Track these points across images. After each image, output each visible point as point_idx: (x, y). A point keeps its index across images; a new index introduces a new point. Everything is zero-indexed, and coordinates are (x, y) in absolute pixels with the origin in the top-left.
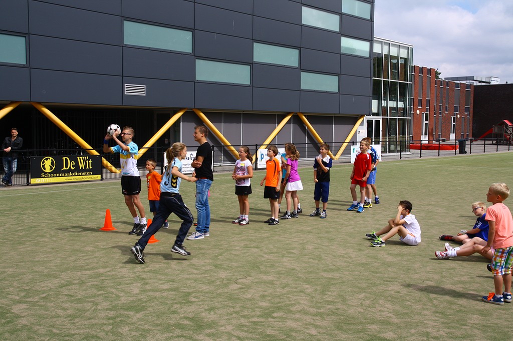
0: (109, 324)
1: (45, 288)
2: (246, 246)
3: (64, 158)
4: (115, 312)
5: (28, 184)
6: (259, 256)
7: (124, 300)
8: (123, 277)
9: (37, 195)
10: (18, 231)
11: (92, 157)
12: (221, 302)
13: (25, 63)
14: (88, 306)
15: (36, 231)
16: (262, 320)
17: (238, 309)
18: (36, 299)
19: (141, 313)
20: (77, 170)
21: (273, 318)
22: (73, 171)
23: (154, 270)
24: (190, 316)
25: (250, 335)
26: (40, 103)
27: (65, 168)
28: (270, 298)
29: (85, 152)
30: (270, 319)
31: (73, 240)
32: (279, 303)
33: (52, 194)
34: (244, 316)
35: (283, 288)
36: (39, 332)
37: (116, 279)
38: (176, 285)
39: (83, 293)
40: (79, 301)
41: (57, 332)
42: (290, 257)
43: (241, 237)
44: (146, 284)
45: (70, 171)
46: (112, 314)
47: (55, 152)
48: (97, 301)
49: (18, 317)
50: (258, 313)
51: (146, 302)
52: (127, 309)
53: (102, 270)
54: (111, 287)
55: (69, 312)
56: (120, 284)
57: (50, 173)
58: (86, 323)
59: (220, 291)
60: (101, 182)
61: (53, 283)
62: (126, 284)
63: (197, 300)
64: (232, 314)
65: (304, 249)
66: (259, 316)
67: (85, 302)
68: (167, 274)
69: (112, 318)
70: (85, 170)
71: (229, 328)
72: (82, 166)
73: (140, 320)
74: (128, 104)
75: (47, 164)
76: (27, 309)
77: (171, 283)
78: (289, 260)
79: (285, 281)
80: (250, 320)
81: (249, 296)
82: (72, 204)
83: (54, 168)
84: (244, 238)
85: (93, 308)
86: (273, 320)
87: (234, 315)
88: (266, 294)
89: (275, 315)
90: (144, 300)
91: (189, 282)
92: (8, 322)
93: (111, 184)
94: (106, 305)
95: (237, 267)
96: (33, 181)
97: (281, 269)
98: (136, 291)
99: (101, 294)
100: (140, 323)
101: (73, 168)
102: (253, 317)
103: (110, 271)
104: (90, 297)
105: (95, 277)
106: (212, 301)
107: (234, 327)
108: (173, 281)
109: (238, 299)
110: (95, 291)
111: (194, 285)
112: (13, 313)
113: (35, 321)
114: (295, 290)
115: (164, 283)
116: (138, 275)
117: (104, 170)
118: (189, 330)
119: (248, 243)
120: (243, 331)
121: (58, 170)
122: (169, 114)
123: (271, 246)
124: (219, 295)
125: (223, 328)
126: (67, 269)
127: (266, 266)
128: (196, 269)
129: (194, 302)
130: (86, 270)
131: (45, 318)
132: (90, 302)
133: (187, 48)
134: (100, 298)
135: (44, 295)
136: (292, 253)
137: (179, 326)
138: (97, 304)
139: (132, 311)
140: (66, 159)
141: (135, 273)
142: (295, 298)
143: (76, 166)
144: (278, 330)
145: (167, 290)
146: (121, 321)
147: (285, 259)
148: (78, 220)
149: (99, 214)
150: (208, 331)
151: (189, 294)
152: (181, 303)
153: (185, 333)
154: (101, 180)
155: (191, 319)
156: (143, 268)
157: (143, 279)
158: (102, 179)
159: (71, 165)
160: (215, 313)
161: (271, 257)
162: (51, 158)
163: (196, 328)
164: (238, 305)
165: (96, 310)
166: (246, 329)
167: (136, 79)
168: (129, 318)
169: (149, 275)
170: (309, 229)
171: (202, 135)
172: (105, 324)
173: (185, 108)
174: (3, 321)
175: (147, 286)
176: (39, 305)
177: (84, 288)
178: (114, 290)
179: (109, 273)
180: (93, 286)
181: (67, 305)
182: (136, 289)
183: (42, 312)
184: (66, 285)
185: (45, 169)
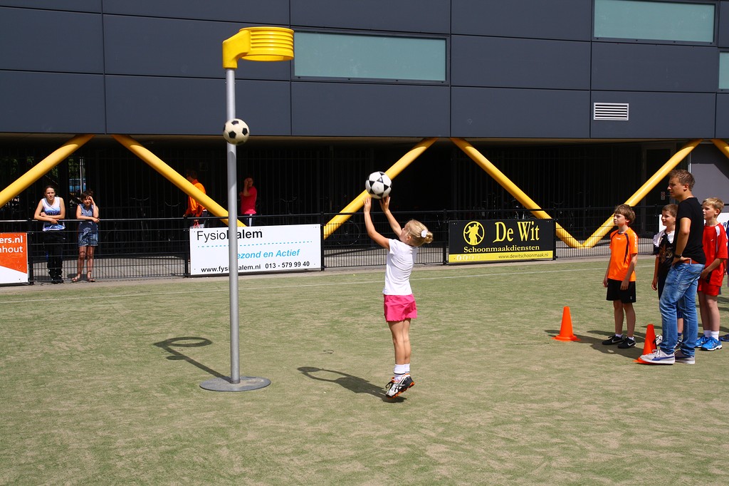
1: (472, 424)
3: (497, 224)
4: (579, 475)
5: (445, 262)
7: (593, 456)
8: (591, 419)
9: (458, 280)
10: (431, 333)
11: (540, 222)
13: (443, 79)
14: (536, 459)
15: (457, 334)
18: (459, 439)
19: (623, 482)
20: (517, 242)
22: (510, 244)
23: (643, 413)
26: (463, 139)
27: (498, 239)
29: (529, 214)
31: (511, 353)
33: (480, 279)
37: (580, 421)
38: (683, 442)
39: (529, 438)
40: (523, 450)
44: (631, 434)
45: (505, 243)
46: (575, 477)
47: (483, 214)
48: (550, 454)
49: (436, 463)
51: (630, 465)
52: (600, 473)
53: (557, 405)
54: (571, 433)
55: (509, 466)
56: (587, 430)
57: (476, 247)
60: (554, 262)
61: (484, 418)
62: (596, 431)
63: (723, 473)
67: (532, 452)
68: (666, 422)
70: (528, 244)
72: (524, 235)
74: (599, 136)
75: (473, 232)
76: (448, 453)
77: (674, 438)
82: (508, 296)
83: (482, 238)
85: (544, 465)
90: (628, 461)
92: (422, 469)
93: (568, 266)
94: (564, 461)
96: (452, 258)
98: (614, 444)
99: (557, 444)
101: (510, 240)
103: (570, 407)
104: (539, 446)
105: (547, 415)
108: (678, 434)
110: (547, 437)
112: (428, 456)
113: (459, 474)
115: (663, 436)
116: (616, 418)
117: (558, 244)
121: (488, 242)
122: (669, 150)
126: (503, 398)
128: (719, 418)
129: (718, 475)
130: (532, 402)
131: (472, 471)
132: (540, 454)
133: (706, 35)
134: (555, 449)
138: (550, 459)
139: (607, 477)
140: (500, 225)
141: (612, 414)
143: (516, 235)
145: (666, 448)
149: (551, 313)
151: (709, 461)
152: (693, 475)
154: (554, 259)
156: (625, 407)
157: (625, 425)
158: (555, 257)
159: (508, 233)
162: (478, 224)
165: (548, 467)
167: (613, 94)
169: (635, 420)
173: (696, 140)
174: (415, 466)
175: (632, 438)
176: (463, 450)
177: (529, 430)
178: (577, 439)
179: (569, 411)
180: (543, 429)
181: (505, 455)
182: (613, 440)
183: (468, 460)
184: (503, 423)
185: (469, 240)
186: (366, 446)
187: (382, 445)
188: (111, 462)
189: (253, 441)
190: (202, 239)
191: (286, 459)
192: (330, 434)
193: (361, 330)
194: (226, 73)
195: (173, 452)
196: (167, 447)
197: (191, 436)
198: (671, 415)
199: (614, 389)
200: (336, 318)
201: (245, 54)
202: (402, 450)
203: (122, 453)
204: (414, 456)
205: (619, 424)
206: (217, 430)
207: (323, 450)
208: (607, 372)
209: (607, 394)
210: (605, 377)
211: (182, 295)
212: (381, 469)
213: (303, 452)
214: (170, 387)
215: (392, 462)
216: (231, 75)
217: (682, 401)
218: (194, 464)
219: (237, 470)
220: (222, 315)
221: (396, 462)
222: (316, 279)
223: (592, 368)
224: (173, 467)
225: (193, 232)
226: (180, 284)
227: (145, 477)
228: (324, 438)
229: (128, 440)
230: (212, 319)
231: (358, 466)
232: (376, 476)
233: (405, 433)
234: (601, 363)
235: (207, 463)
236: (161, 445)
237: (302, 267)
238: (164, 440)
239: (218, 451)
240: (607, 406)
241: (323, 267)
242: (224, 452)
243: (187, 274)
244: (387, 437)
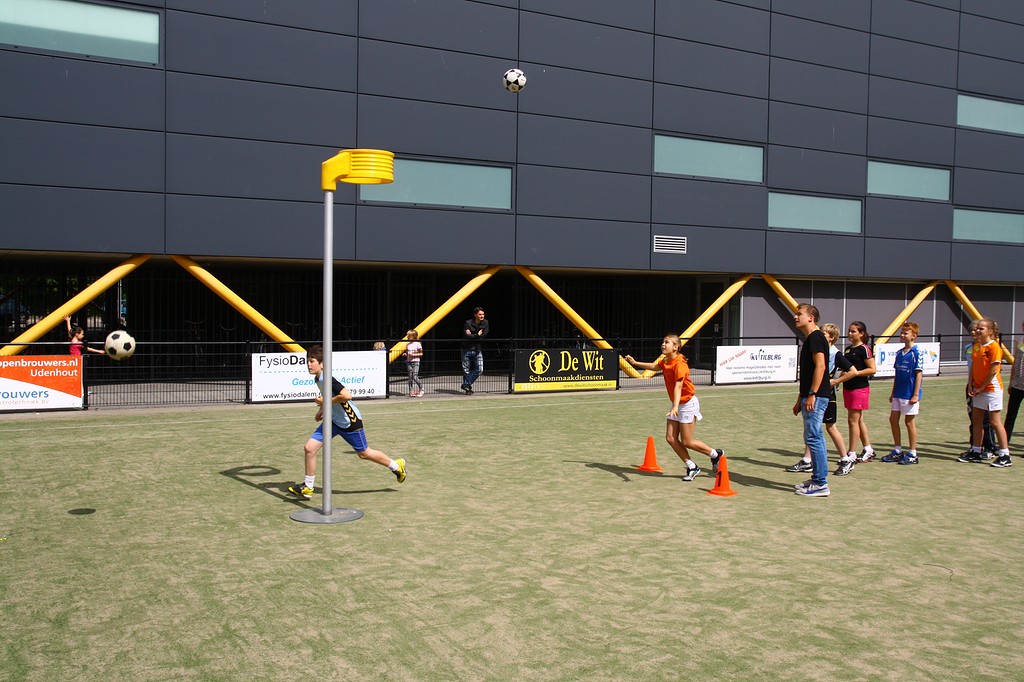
0: (696, 625)
1: (580, 556)
2: (892, 512)
3: (563, 353)
4: (699, 606)
5: (511, 391)
6: (923, 530)
7: (707, 587)
8: (695, 549)
9: (528, 409)
10: (515, 463)
11: (603, 352)
12: (875, 606)
13: (509, 207)
14: (654, 591)
15: (541, 464)
16: (963, 647)
17: (911, 622)
18: (571, 571)
19: (742, 611)
20: (582, 372)
21: (984, 645)
22: (575, 374)
23: (744, 542)
24: (830, 624)
25: (948, 672)
26: (527, 267)
27: (563, 369)
28: (965, 609)
29: (591, 344)
30: (978, 648)
31: (599, 483)
32: (987, 619)
33: (549, 408)
34: (928, 637)
35: (987, 592)
36: (591, 623)
37: (685, 550)
38: (787, 570)
39: (640, 569)
40: (637, 581)
41: (619, 627)
42: (982, 537)
43: (878, 495)
44: (738, 563)
45: (570, 373)
46: (695, 607)
47: (544, 343)
48: (665, 585)
49: (553, 596)
50: (952, 634)
51: (745, 594)
52: (718, 602)
53: (660, 535)
54: (681, 563)
55: (628, 597)
56: (694, 560)
57: (542, 376)
58: (657, 617)
59: (868, 587)
60: (617, 392)
61: (589, 549)
62: (704, 561)
63: (832, 599)
64: (902, 630)
65: (1005, 525)
66: (954, 640)
67: (647, 584)
68: (766, 550)
69: (696, 615)
70: (593, 373)
71: (905, 654)
72: (588, 365)
73: (744, 623)
74: (659, 268)
75: (539, 361)
76: (563, 585)
77: (779, 566)
78: (982, 543)
79: (986, 580)
80: (940, 643)
81: (926, 601)
82: (582, 426)
83: (547, 367)
84: (883, 497)
85: (662, 596)
86: (985, 649)
87: (906, 632)
88: (956, 600)
89: (986, 640)
90: (742, 590)
91: (808, 567)
92: (543, 603)
93: (634, 396)
94: (680, 591)
95: (887, 548)
96: (518, 387)
97: (970, 558)
98: (724, 574)
99: (669, 574)
100: (744, 628)
101: (575, 369)
102: (944, 639)
103: (672, 537)
104: (652, 577)
105: (651, 546)
106: (858, 603)
107: (914, 654)
108: (780, 562)
109: (907, 604)
110: (658, 568)
111: (819, 572)
112: (544, 589)
113: (580, 606)
114: (1010, 599)
115: (767, 565)
116: (719, 547)
117: (622, 374)
118: (833, 649)
119: (895, 506)
120: (931, 662)
121: (553, 372)
122: (722, 283)
123: (939, 515)
124: (868, 594)
125: (893, 653)
126: (604, 529)
127: (939, 550)
128: (815, 545)
129: (828, 601)
130: (634, 532)
131: (593, 603)
132: (656, 585)
133: (756, 176)
134: (669, 579)
135: (582, 567)
136: (984, 530)
137: (813, 640)
138: (666, 590)
139: (726, 606)
140: (566, 354)
141: (714, 544)
142: (1015, 613)
143: (581, 365)
144: (1001, 670)
145: (774, 576)
146: (713, 620)
147: (972, 541)
148: (599, 452)
149: (629, 443)
150: (868, 655)
151: (815, 588)
152: (806, 602)
153: (828, 654)
154: (617, 389)
155: (832, 631)
156: (724, 537)
157: (729, 555)
158: (618, 387)
159: (573, 363)
160: (871, 625)
161: (944, 534)
162: (544, 352)
163: (843, 646)
164: (909, 615)
165: (667, 598)
166: (936, 660)
167: (672, 227)
168: (725, 617)
169: (737, 549)
170: (1004, 488)
171: (809, 319)
172: (690, 624)
173: (749, 274)
174: (534, 600)
175: (740, 567)
176: (578, 582)
177: (639, 561)
178: (687, 570)
179: (671, 541)
180: (652, 559)
181: (621, 586)
182: (722, 569)
183: (585, 592)
184: (610, 555)
185: (535, 369)
186: (479, 580)
187: (494, 578)
188: (215, 597)
189: (360, 575)
190: (265, 364)
191: (400, 594)
192: (439, 568)
193: (442, 460)
194: (324, 195)
195: (280, 587)
196: (272, 582)
197: (293, 570)
198: (770, 543)
199: (711, 518)
200: (414, 448)
201: (345, 176)
202: (517, 584)
203: (226, 589)
204: (530, 589)
205: (721, 553)
206: (319, 563)
207: (435, 583)
208: (699, 502)
209: (704, 524)
210: (698, 506)
211: (246, 422)
212: (499, 602)
213: (415, 587)
214: (259, 519)
215: (509, 596)
216: (329, 197)
217: (777, 529)
218: (305, 599)
219: (352, 605)
220: (295, 443)
221: (514, 595)
222: (383, 407)
223: (682, 498)
224: (283, 603)
225: (255, 357)
226: (242, 411)
227: (256, 614)
228: (433, 571)
229: (228, 574)
230: (285, 447)
231: (476, 601)
232: (497, 610)
233: (515, 566)
234: (690, 493)
235: (318, 599)
236: (264, 579)
237: (367, 395)
238: (267, 575)
239: (328, 586)
240: (708, 536)
241: (389, 394)
242: (333, 587)
243: (248, 401)
244: (498, 570)
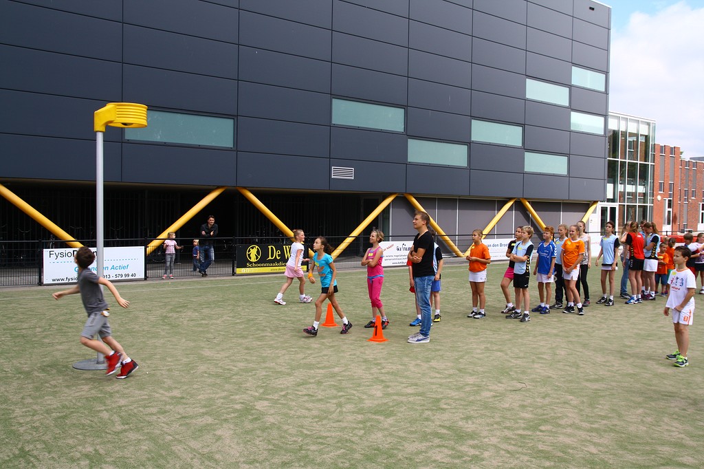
0: (360, 429)
1: (282, 386)
2: (487, 349)
3: (270, 247)
4: (362, 416)
5: (234, 274)
6: (506, 360)
7: (368, 403)
8: (360, 378)
9: (246, 286)
10: (237, 323)
12: (476, 410)
13: (232, 146)
14: (332, 407)
15: (255, 324)
16: (529, 433)
17: (498, 420)
18: (276, 397)
19: (391, 418)
21: (541, 431)
22: (278, 261)
23: (393, 372)
24: (447, 424)
25: (520, 450)
26: (245, 188)
27: (270, 258)
28: (531, 409)
30: (538, 433)
32: (544, 414)
33: (261, 285)
34: (508, 428)
35: (544, 398)
36: (290, 431)
37: (353, 380)
38: (420, 390)
39: (323, 393)
40: (321, 401)
41: (309, 433)
42: (542, 363)
43: (479, 339)
44: (388, 387)
45: (275, 261)
46: (360, 417)
47: (257, 240)
49: (263, 414)
50: (523, 425)
51: (393, 407)
52: (375, 413)
53: (336, 370)
54: (350, 388)
55: (315, 413)
56: (359, 385)
57: (255, 263)
58: (335, 425)
59: (472, 398)
61: (288, 381)
62: (365, 386)
63: (449, 407)
64: (492, 425)
65: (555, 354)
66: (524, 429)
67: (327, 403)
68: (407, 377)
69: (360, 422)
71: (494, 440)
73: (392, 426)
74: (335, 189)
75: (253, 253)
76: (271, 406)
77: (415, 387)
78: (541, 367)
79: (543, 390)
80: (515, 432)
81: (507, 406)
83: (259, 257)
84: (482, 339)
85: (338, 410)
86: (542, 433)
87: (495, 426)
88: (525, 403)
89: (543, 428)
90: (391, 404)
91: (434, 387)
92: (256, 419)
94: (350, 407)
95: (484, 372)
96: (239, 271)
97: (535, 376)
98: (379, 394)
99: (342, 396)
100: (392, 429)
101: (278, 258)
102: (518, 429)
103: (344, 371)
104: (331, 398)
105: (331, 377)
106: (466, 409)
107: (499, 440)
108: (416, 385)
109: (496, 408)
110: (335, 392)
111: (441, 390)
112: (258, 410)
113: (282, 420)
114: (558, 401)
115: (407, 386)
116: (376, 376)
118: (449, 440)
119: (489, 345)
120: (510, 444)
121: (263, 260)
122: (379, 200)
123: (516, 350)
124: (472, 402)
125: (486, 440)
126: (299, 367)
127: (516, 372)
128: (438, 372)
129: (447, 409)
130: (319, 368)
131: (291, 418)
133: (399, 127)
134: (342, 399)
135: (283, 393)
136: (543, 358)
137: (436, 435)
138: (341, 406)
139: (381, 415)
140: (272, 248)
141: (372, 374)
142: (560, 410)
143: (282, 255)
144: (551, 446)
145: (412, 394)
146: (371, 425)
147: (536, 366)
148: (295, 314)
150: (471, 442)
151: (438, 400)
152: (432, 410)
153: (446, 443)
155: (449, 428)
156: (379, 369)
157: (382, 381)
159: (277, 254)
160: (473, 423)
161: (519, 362)
162: (257, 247)
163: (456, 438)
164: (497, 415)
165: (341, 412)
166: (513, 442)
167: (344, 161)
168: (380, 423)
169: (388, 377)
170: (555, 331)
171: (423, 222)
172: (356, 428)
173: (395, 193)
174: (250, 417)
175: (389, 389)
176: (281, 404)
177: (322, 387)
178: (355, 392)
179: (344, 373)
180: (331, 386)
181: (310, 405)
182: (377, 391)
183: (286, 410)
184: (303, 384)
185: (250, 258)
186: (211, 405)
187: (222, 403)
188: (13, 428)
189: (125, 406)
190: (54, 256)
191: (155, 417)
192: (183, 398)
193: (185, 322)
194: (96, 135)
195: (65, 417)
196: (58, 414)
197: (74, 404)
198: (409, 372)
199: (370, 357)
200: (165, 314)
201: (111, 122)
202: (238, 407)
203: (22, 421)
204: (247, 410)
205: (378, 380)
206: (95, 399)
207: (180, 409)
208: (362, 346)
209: (366, 361)
210: (362, 349)
211: (39, 299)
212: (226, 420)
213: (165, 412)
214: (49, 368)
215: (233, 415)
216: (100, 138)
217: (414, 363)
218: (84, 425)
219: (119, 427)
220: (76, 313)
221: (236, 415)
222: (142, 286)
223: (351, 344)
224: (67, 429)
225: (46, 252)
226: (35, 291)
227: (46, 438)
228: (178, 401)
229: (24, 410)
230: (69, 316)
231: (209, 420)
232: (224, 426)
233: (237, 394)
234: (356, 341)
235: (94, 425)
236: (53, 413)
237: (130, 277)
238: (54, 409)
239: (101, 415)
240: (368, 369)
241: (146, 278)
242: (105, 415)
243: (40, 283)
244: (224, 398)
